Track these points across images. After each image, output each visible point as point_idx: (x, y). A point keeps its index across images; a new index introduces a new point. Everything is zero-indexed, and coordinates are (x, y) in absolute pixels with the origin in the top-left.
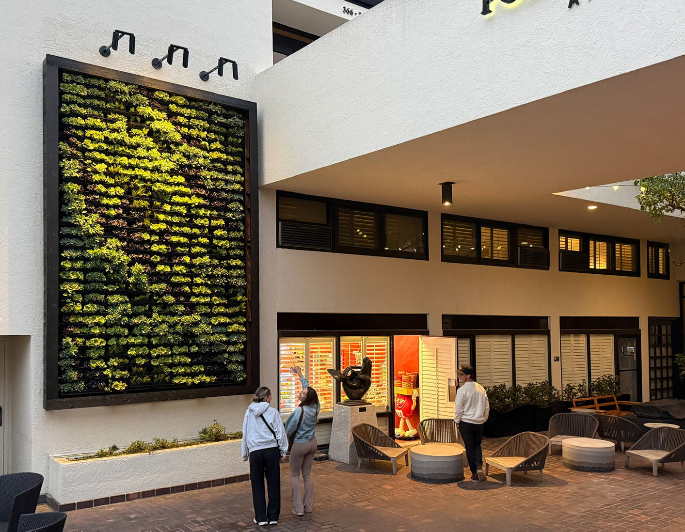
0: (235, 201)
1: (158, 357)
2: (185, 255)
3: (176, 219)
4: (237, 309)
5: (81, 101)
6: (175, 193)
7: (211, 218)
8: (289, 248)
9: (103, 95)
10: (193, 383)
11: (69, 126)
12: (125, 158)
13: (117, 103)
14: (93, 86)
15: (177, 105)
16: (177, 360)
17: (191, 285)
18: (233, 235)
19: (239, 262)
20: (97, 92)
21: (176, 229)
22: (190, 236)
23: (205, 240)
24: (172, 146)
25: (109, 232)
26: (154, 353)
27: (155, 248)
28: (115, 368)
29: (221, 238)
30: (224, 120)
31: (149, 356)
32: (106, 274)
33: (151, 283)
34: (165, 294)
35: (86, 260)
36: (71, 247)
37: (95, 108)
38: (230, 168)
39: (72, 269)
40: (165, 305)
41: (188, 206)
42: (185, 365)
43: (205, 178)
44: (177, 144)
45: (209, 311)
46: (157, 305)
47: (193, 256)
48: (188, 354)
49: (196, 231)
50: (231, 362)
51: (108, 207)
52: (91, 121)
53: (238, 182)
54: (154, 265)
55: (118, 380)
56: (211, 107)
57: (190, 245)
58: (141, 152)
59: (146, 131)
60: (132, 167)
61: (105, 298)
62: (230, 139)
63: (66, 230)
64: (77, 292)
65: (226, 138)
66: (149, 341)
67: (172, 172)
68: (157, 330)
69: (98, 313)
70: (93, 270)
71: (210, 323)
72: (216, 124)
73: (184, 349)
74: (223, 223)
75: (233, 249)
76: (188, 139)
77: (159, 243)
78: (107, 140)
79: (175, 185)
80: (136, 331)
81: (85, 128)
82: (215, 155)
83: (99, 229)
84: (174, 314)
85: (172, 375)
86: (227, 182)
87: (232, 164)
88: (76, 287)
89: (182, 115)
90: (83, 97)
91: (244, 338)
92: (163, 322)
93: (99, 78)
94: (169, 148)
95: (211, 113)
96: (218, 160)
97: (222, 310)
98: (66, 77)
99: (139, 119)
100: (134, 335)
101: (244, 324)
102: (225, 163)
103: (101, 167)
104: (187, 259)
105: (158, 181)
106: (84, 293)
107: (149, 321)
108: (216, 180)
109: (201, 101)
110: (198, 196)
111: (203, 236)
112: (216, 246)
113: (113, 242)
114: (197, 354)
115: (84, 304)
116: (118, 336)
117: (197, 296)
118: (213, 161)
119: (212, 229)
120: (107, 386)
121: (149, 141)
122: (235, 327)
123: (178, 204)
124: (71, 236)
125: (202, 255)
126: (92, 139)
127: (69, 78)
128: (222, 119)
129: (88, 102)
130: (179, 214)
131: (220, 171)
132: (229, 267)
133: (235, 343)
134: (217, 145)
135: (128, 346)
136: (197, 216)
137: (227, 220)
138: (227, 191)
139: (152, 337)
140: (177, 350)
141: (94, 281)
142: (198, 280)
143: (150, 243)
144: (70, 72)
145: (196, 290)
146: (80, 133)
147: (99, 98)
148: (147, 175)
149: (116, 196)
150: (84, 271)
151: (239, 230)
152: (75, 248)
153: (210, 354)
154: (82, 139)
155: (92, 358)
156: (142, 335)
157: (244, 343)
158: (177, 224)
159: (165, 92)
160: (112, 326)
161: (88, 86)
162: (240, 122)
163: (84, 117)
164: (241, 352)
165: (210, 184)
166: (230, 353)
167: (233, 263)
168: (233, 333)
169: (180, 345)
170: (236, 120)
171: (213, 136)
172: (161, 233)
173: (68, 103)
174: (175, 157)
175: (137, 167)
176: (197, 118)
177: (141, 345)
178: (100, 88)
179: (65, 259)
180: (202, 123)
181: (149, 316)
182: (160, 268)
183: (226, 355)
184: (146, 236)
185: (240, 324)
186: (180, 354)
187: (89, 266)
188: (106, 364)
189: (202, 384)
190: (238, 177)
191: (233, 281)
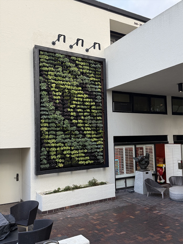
0: (99, 95)
1: (74, 154)
2: (82, 116)
3: (79, 103)
4: (100, 135)
5: (46, 61)
6: (78, 94)
7: (90, 102)
8: (117, 112)
9: (54, 59)
10: (86, 163)
11: (43, 71)
12: (62, 82)
13: (58, 62)
14: (50, 56)
15: (79, 61)
16: (80, 155)
17: (84, 127)
18: (98, 108)
19: (100, 118)
20: (51, 58)
21: (79, 106)
22: (84, 109)
23: (88, 110)
24: (77, 76)
25: (57, 109)
26: (72, 153)
27: (72, 114)
28: (59, 158)
29: (94, 109)
30: (95, 66)
31: (71, 154)
32: (56, 124)
33: (71, 127)
34: (75, 131)
35: (49, 119)
36: (44, 115)
37: (52, 64)
38: (96, 83)
39: (45, 123)
40: (76, 135)
41: (83, 98)
42: (83, 157)
43: (88, 87)
44: (79, 76)
45: (90, 136)
46: (73, 135)
47: (84, 116)
48: (84, 153)
49: (86, 107)
50: (99, 155)
51: (56, 99)
52: (50, 68)
53: (99, 88)
54: (71, 120)
55: (61, 163)
56: (90, 61)
57: (83, 112)
58: (67, 79)
59: (68, 71)
60: (64, 85)
61: (56, 133)
62: (97, 73)
63: (42, 109)
64: (46, 131)
65: (95, 72)
66: (70, 148)
67: (77, 86)
68: (73, 144)
69: (53, 138)
70: (52, 123)
71: (91, 141)
72: (92, 67)
73: (82, 151)
74: (94, 103)
75: (98, 113)
76: (82, 73)
77: (73, 112)
78: (55, 75)
79: (78, 90)
80: (66, 144)
81: (48, 71)
82: (92, 79)
83: (53, 107)
84: (78, 138)
85: (78, 161)
86: (96, 88)
87: (97, 82)
88: (46, 129)
89: (80, 65)
90: (47, 60)
91: (102, 146)
92: (75, 141)
93: (52, 53)
94: (76, 77)
95: (90, 63)
96: (93, 81)
97: (95, 136)
98: (41, 53)
99: (66, 67)
100: (66, 146)
101: (103, 141)
102: (95, 81)
103: (54, 85)
104: (83, 117)
105: (73, 89)
106: (48, 131)
107: (70, 141)
108: (92, 88)
109: (87, 59)
110: (86, 94)
111: (88, 109)
112: (92, 112)
113: (58, 112)
114: (87, 153)
115: (49, 135)
116: (60, 147)
117: (86, 131)
118: (91, 81)
119: (91, 106)
120: (57, 165)
121: (70, 75)
122: (99, 142)
123: (79, 97)
124: (44, 111)
125: (88, 116)
126: (50, 75)
127: (42, 53)
128: (94, 66)
129: (49, 61)
130: (80, 101)
131: (93, 84)
132: (97, 120)
133: (99, 148)
134: (92, 75)
135: (63, 151)
136: (86, 102)
137: (96, 103)
138: (96, 92)
139: (71, 147)
140: (80, 151)
141: (52, 127)
142: (86, 125)
143: (70, 112)
144: (43, 51)
145: (86, 129)
146: (46, 73)
147: (52, 60)
148: (69, 87)
149: (59, 95)
150: (49, 123)
151: (100, 106)
152: (46, 115)
153: (91, 153)
154: (47, 75)
155: (51, 155)
156: (68, 146)
157: (103, 148)
158: (79, 105)
159: (75, 57)
160: (58, 143)
161: (49, 56)
162: (100, 66)
163: (48, 67)
164: (102, 152)
165: (90, 90)
166: (98, 152)
167: (98, 118)
168: (99, 144)
169: (81, 150)
170: (99, 65)
171: (91, 72)
172: (74, 108)
173: (42, 62)
174: (78, 80)
175: (66, 85)
176: (85, 65)
177: (68, 150)
178: (53, 56)
179: (42, 119)
180: (87, 67)
181: (70, 139)
182: (74, 121)
183: (97, 153)
184: (69, 110)
185: (101, 141)
186: (81, 153)
187: (50, 121)
188: (56, 157)
189: (89, 164)
190: (100, 87)
191: (98, 125)
